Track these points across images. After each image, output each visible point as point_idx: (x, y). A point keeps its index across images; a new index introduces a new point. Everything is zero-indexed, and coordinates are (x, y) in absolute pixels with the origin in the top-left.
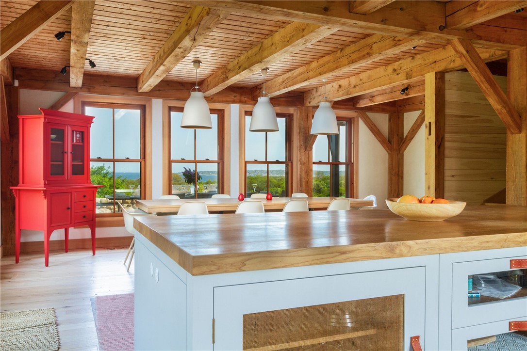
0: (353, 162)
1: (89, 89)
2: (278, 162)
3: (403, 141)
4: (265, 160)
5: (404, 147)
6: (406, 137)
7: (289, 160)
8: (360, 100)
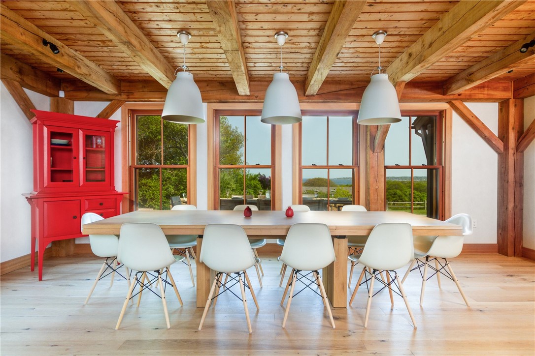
0: (443, 165)
1: (128, 95)
2: (341, 166)
3: (523, 135)
4: (326, 165)
5: (525, 143)
6: (529, 130)
7: (355, 165)
8: (451, 84)
